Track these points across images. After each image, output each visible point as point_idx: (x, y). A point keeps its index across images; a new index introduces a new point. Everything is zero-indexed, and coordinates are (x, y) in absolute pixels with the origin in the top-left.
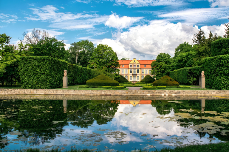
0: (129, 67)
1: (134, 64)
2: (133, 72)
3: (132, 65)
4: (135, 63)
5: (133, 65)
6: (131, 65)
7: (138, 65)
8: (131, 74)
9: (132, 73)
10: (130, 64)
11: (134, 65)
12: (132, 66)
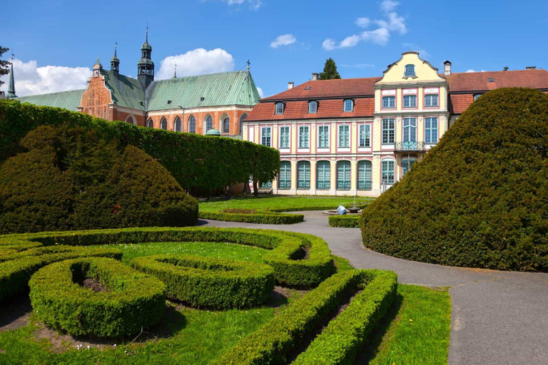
0: (378, 109)
1: (403, 87)
2: (399, 137)
3: (392, 92)
4: (410, 80)
5: (399, 93)
6: (386, 93)
7: (435, 91)
8: (385, 147)
9: (392, 141)
10: (384, 87)
11: (406, 92)
12: (393, 97)
